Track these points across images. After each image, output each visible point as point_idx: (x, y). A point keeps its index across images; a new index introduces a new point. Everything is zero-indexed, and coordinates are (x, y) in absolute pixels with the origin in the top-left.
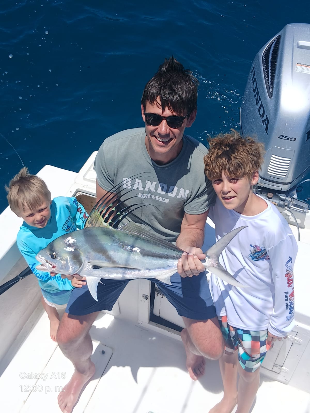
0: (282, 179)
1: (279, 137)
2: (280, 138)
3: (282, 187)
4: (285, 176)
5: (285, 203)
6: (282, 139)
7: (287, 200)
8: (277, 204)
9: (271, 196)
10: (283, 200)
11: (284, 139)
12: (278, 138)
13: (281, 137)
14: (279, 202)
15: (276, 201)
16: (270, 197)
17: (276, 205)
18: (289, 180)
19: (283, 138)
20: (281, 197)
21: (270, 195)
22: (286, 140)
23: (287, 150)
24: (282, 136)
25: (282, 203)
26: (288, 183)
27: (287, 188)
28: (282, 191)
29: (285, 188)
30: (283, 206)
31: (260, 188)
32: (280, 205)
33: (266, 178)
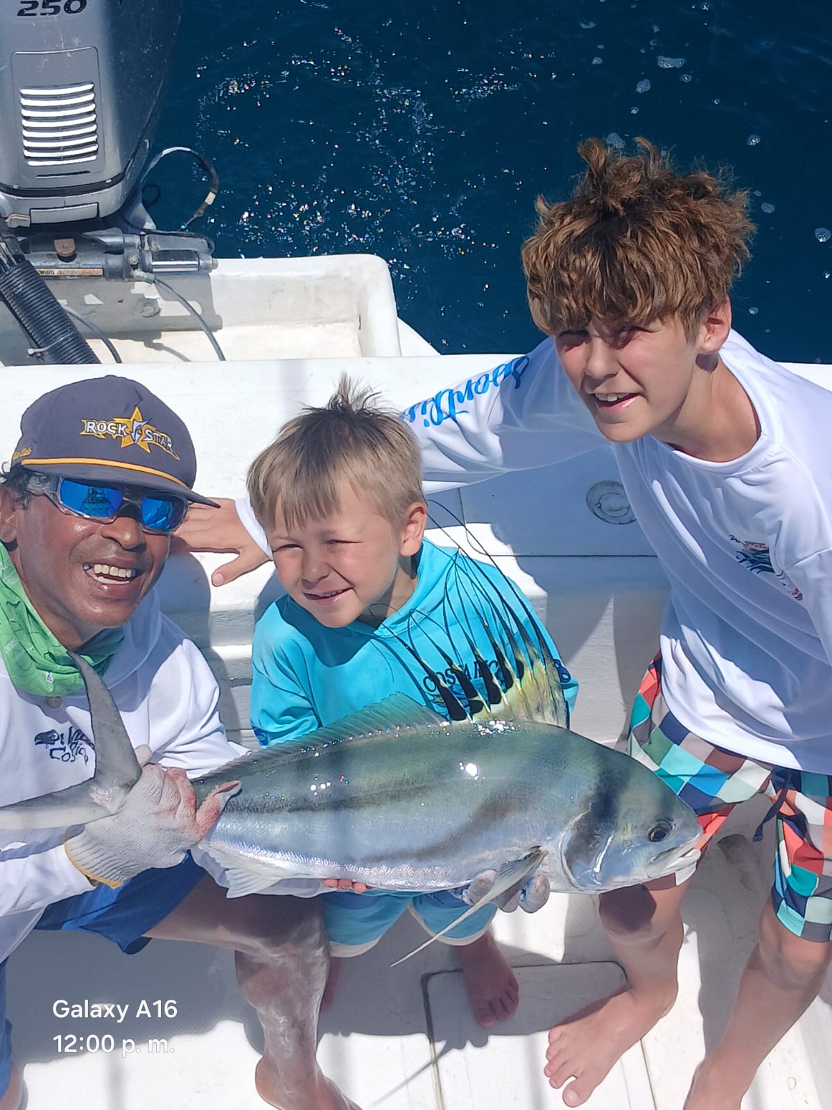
0: (88, 172)
1: (21, 13)
2: (26, 12)
3: (98, 203)
4: (94, 158)
5: (126, 260)
6: (35, 15)
7: (132, 246)
8: (101, 272)
9: (72, 250)
10: (117, 250)
11: (42, 14)
12: (19, 15)
13: (27, 9)
14: (106, 262)
15: (91, 262)
16: (66, 253)
17: (100, 276)
18: (112, 165)
19: (39, 10)
20: (108, 240)
21: (65, 246)
22: (51, 14)
23: (69, 55)
24: (30, 5)
25: (115, 261)
26: (116, 180)
27: (114, 202)
28: (101, 216)
29: (109, 200)
30: (122, 270)
31: (20, 230)
32: (112, 274)
33: (30, 184)
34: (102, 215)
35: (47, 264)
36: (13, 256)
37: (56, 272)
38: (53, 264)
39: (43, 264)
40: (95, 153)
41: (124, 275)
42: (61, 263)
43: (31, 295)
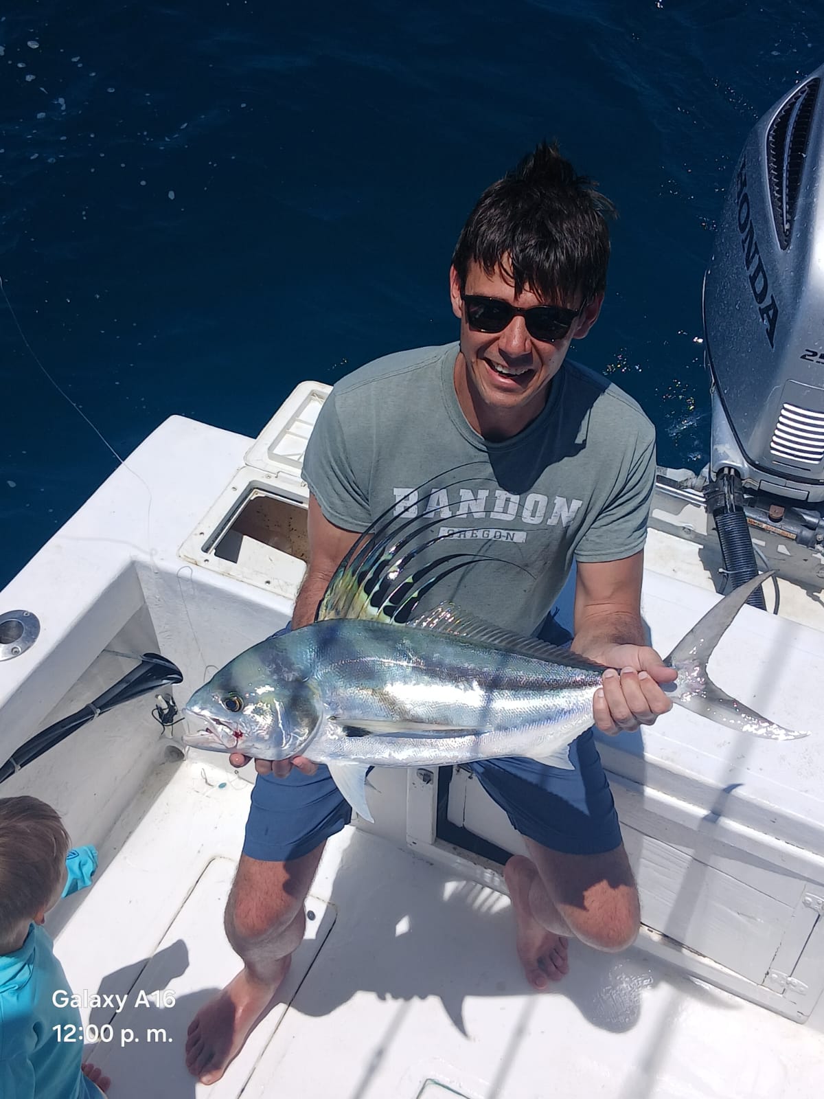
0: (809, 470)
1: (803, 357)
2: (807, 357)
3: (809, 492)
4: (817, 462)
5: (815, 535)
6: (812, 361)
7: (823, 527)
8: (794, 537)
9: (779, 516)
10: (812, 527)
11: (817, 362)
12: (801, 358)
13: (809, 355)
14: (801, 532)
15: (790, 528)
16: (775, 516)
17: (793, 540)
19: (816, 359)
20: (806, 518)
21: (776, 511)
22: (822, 363)
24: (811, 354)
25: (807, 533)
27: (822, 495)
29: (818, 493)
30: (809, 541)
31: (750, 491)
32: (801, 540)
33: (766, 464)
34: (809, 501)
35: (761, 519)
36: (735, 506)
37: (764, 526)
38: (764, 520)
39: (758, 518)
40: (819, 460)
41: (810, 545)
42: (769, 521)
43: (736, 535)
